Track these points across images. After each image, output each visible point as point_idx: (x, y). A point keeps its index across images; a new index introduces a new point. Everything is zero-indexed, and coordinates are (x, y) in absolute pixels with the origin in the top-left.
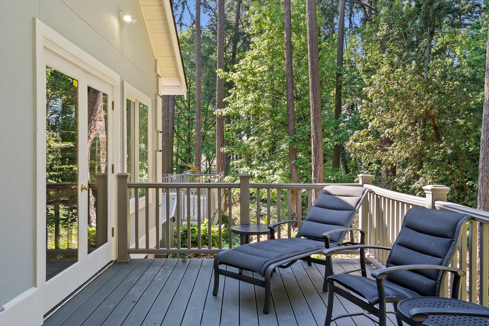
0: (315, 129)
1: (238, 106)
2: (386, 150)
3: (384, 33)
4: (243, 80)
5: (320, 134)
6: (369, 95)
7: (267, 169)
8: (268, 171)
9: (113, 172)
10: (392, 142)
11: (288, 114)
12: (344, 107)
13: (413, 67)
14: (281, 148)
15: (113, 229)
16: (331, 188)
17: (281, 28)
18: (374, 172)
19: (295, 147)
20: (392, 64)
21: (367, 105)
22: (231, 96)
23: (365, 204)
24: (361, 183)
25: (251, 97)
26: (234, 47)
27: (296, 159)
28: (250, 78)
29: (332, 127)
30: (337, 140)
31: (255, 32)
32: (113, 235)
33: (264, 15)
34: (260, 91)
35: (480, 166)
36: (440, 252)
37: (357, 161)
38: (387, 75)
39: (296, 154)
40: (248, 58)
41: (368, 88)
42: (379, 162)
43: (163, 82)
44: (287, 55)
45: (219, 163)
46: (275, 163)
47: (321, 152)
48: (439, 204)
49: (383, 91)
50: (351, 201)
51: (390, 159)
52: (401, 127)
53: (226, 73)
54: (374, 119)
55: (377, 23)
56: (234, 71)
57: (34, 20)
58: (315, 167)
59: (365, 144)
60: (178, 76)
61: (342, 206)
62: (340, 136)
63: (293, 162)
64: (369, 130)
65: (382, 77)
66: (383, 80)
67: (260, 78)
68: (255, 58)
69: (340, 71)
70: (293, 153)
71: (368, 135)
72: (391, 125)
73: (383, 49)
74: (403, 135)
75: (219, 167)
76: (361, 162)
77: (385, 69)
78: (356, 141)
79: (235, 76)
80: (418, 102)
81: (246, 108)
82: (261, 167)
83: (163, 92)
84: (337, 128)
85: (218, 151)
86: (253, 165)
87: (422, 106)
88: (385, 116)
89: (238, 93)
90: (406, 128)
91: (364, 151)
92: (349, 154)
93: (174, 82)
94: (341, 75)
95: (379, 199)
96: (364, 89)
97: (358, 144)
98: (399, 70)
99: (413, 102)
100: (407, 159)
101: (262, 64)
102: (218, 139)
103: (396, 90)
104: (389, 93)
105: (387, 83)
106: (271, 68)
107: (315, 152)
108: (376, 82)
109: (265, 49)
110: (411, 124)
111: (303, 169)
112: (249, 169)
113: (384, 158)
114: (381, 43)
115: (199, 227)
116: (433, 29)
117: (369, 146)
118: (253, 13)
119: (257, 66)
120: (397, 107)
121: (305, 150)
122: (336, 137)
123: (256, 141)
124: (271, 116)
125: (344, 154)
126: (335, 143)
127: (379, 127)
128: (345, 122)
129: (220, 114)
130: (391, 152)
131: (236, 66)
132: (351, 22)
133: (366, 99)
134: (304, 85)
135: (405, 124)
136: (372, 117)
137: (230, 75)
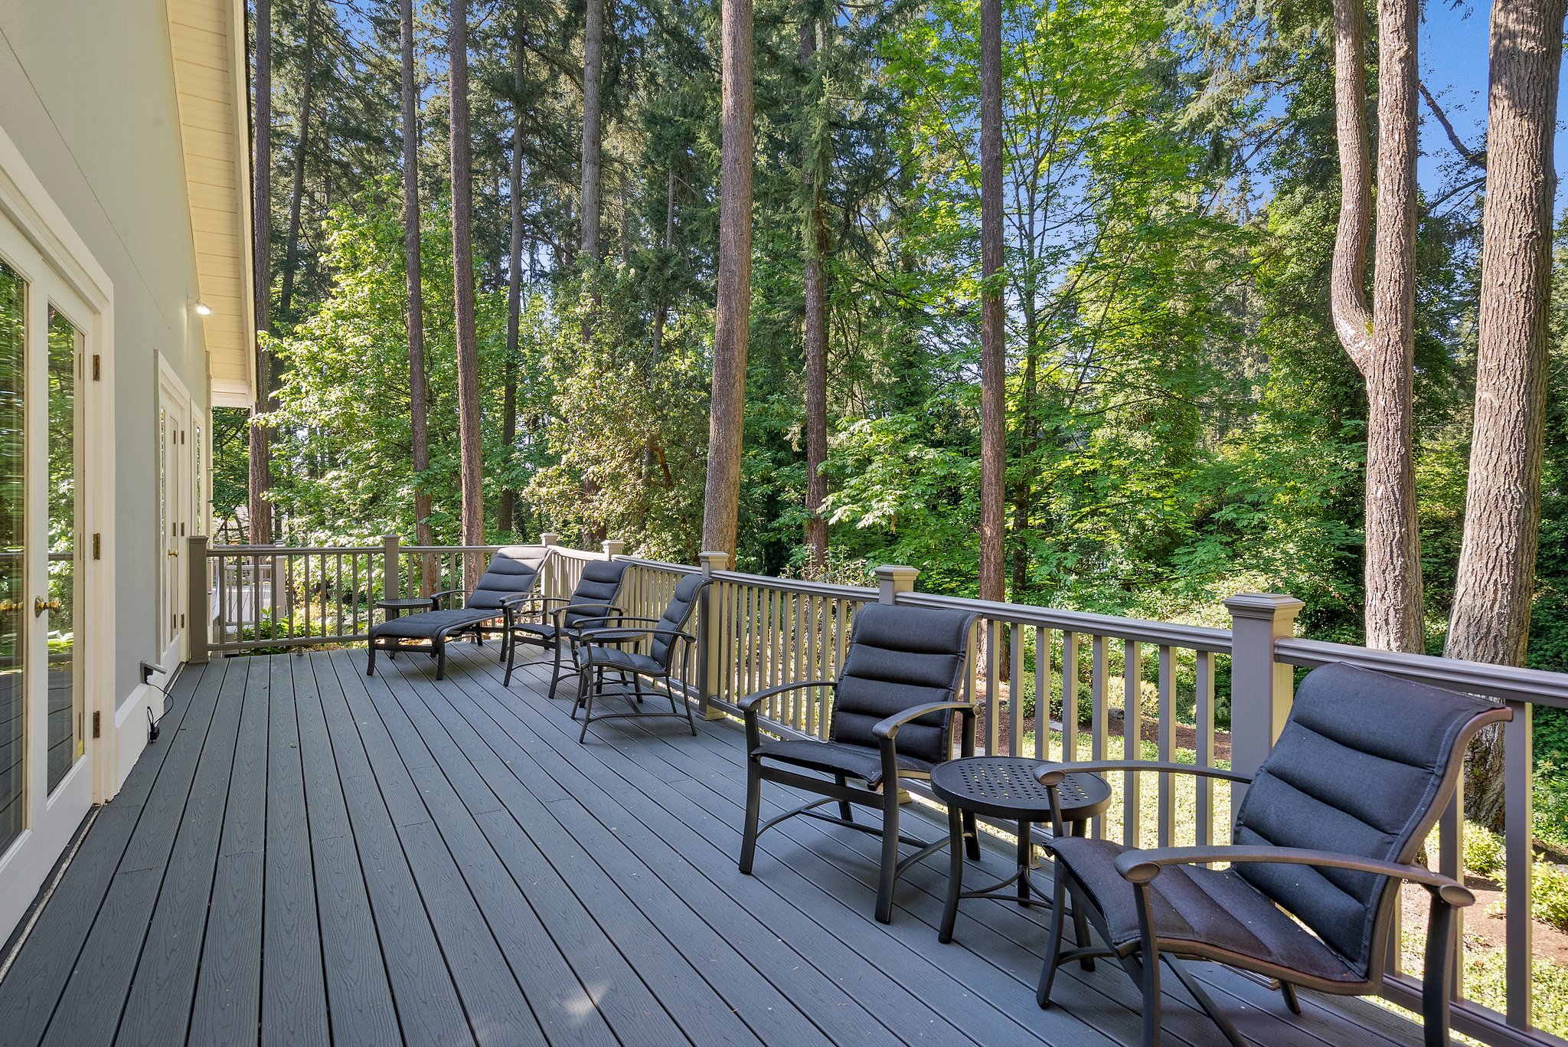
0: (469, 462)
1: (304, 409)
2: (591, 501)
3: (588, 310)
4: (313, 358)
5: (477, 472)
6: (563, 411)
7: (370, 535)
8: (372, 539)
9: (183, 534)
10: (599, 489)
11: (413, 430)
12: (521, 419)
13: (631, 372)
14: (398, 495)
15: (183, 616)
16: (509, 550)
17: (399, 266)
18: (573, 538)
19: (428, 492)
20: (599, 363)
21: (560, 425)
22: (287, 388)
23: (549, 566)
24: (544, 544)
25: (335, 394)
26: (288, 282)
27: (431, 516)
28: (330, 354)
29: (499, 459)
30: (507, 482)
31: (342, 265)
32: (183, 626)
33: (363, 235)
34: (354, 384)
35: (704, 526)
36: (608, 595)
37: (543, 519)
38: (592, 379)
39: (429, 506)
40: (326, 314)
41: (561, 398)
42: (579, 520)
43: (215, 386)
44: (411, 321)
45: (258, 524)
46: (386, 523)
47: (479, 503)
48: (614, 557)
49: (584, 405)
50: (532, 564)
51: (595, 514)
52: (614, 464)
53: (276, 341)
54: (570, 449)
55: (576, 292)
56: (297, 338)
57: (156, 352)
58: (468, 530)
59: (555, 490)
60: (245, 378)
61: (521, 570)
62: (514, 474)
63: (424, 521)
64: (563, 467)
65: (584, 383)
66: (586, 388)
67: (353, 357)
68: (341, 316)
69: (513, 358)
70: (424, 505)
71: (560, 475)
72: (597, 461)
73: (587, 333)
74: (616, 478)
75: (256, 531)
76: (549, 520)
77: (587, 370)
78: (540, 485)
79: (299, 349)
80: (638, 426)
81: (325, 415)
82: (356, 531)
83: (217, 402)
84: (506, 460)
85: (253, 499)
86: (339, 526)
87: (643, 433)
88: (588, 445)
89: (304, 384)
90: (621, 466)
91: (554, 502)
92: (529, 505)
93: (238, 387)
94: (515, 366)
95: (564, 560)
96: (554, 398)
97: (544, 490)
98: (610, 375)
99: (631, 426)
100: (622, 514)
101: (361, 330)
102: (253, 475)
103: (604, 406)
104: (595, 409)
105: (591, 394)
106: (379, 339)
107: (469, 503)
108: (574, 390)
109: (364, 303)
110: (628, 459)
111: (443, 534)
112: (330, 534)
113: (586, 514)
114: (584, 325)
115: (291, 623)
116: (665, 310)
117: (562, 494)
118: (338, 227)
119: (349, 335)
120: (606, 431)
121: (446, 498)
122: (505, 476)
123: (344, 479)
124: (378, 433)
125: (520, 505)
126: (505, 487)
127: (577, 463)
128: (520, 450)
129: (264, 423)
130: (597, 504)
131: (298, 328)
132: (532, 260)
133: (559, 416)
134: (445, 378)
135: (620, 459)
136: (566, 447)
137: (285, 345)
